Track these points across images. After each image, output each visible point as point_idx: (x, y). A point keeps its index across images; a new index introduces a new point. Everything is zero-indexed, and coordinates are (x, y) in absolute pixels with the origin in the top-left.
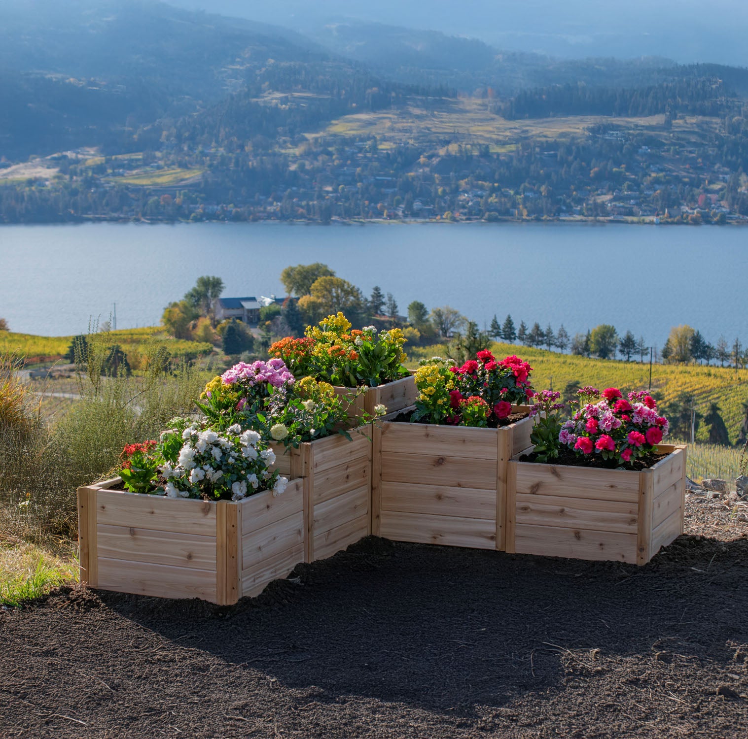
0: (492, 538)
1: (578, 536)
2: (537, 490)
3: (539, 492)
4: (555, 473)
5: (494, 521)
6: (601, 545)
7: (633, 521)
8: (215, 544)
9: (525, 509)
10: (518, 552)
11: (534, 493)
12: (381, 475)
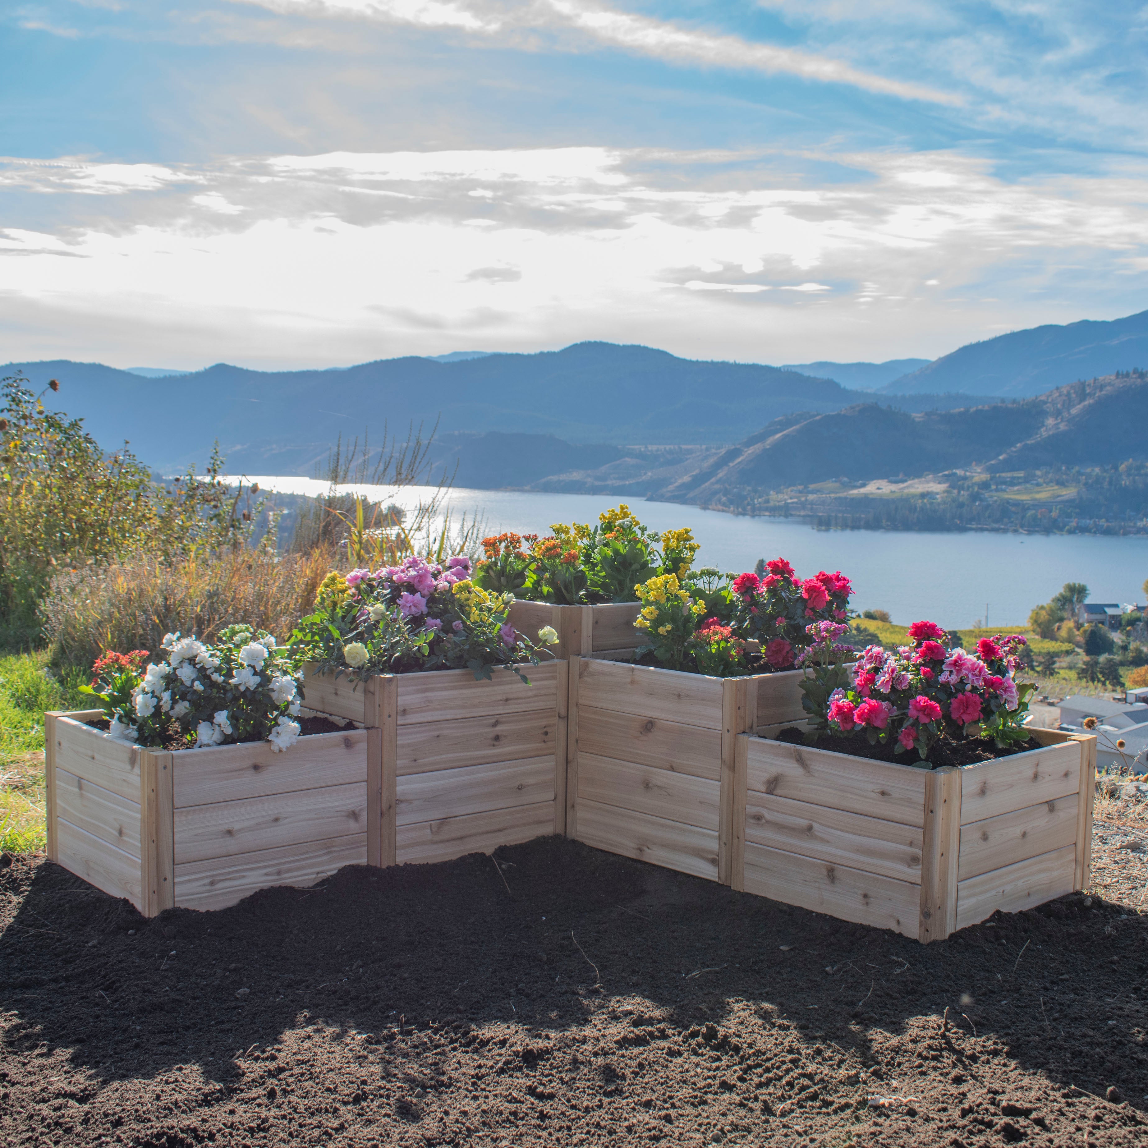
0: (714, 862)
1: (831, 874)
2: (774, 789)
3: (778, 791)
4: (800, 760)
5: (717, 834)
6: (865, 895)
7: (914, 860)
8: (140, 816)
9: (758, 818)
10: (746, 891)
11: (770, 793)
12: (577, 741)
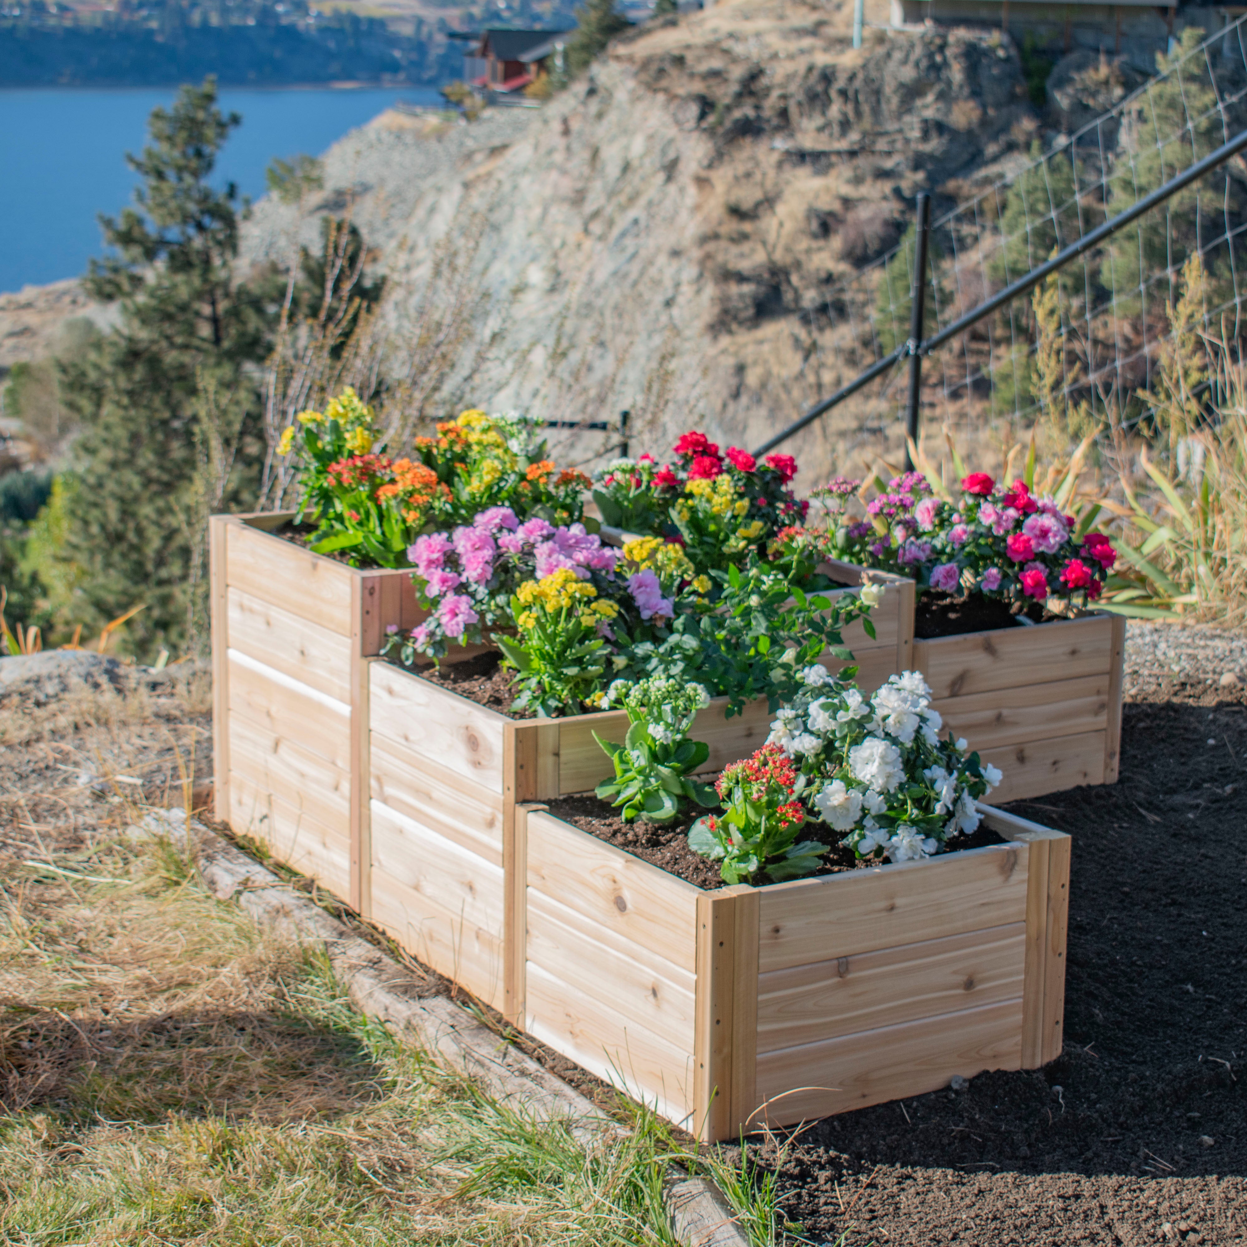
1: (1021, 756)
2: (959, 688)
4: (989, 648)
6: (1055, 763)
7: (1102, 706)
8: (1023, 937)
11: (953, 695)
